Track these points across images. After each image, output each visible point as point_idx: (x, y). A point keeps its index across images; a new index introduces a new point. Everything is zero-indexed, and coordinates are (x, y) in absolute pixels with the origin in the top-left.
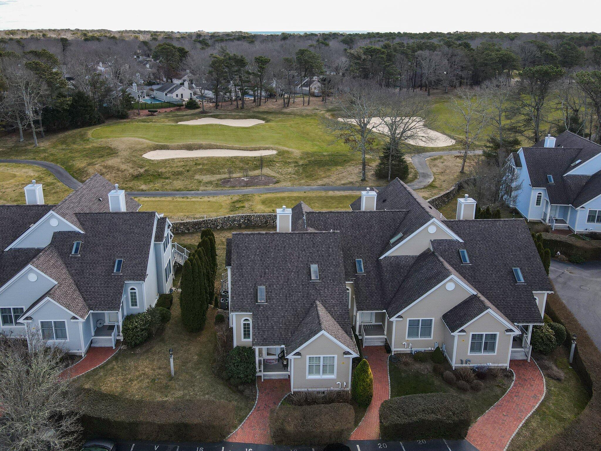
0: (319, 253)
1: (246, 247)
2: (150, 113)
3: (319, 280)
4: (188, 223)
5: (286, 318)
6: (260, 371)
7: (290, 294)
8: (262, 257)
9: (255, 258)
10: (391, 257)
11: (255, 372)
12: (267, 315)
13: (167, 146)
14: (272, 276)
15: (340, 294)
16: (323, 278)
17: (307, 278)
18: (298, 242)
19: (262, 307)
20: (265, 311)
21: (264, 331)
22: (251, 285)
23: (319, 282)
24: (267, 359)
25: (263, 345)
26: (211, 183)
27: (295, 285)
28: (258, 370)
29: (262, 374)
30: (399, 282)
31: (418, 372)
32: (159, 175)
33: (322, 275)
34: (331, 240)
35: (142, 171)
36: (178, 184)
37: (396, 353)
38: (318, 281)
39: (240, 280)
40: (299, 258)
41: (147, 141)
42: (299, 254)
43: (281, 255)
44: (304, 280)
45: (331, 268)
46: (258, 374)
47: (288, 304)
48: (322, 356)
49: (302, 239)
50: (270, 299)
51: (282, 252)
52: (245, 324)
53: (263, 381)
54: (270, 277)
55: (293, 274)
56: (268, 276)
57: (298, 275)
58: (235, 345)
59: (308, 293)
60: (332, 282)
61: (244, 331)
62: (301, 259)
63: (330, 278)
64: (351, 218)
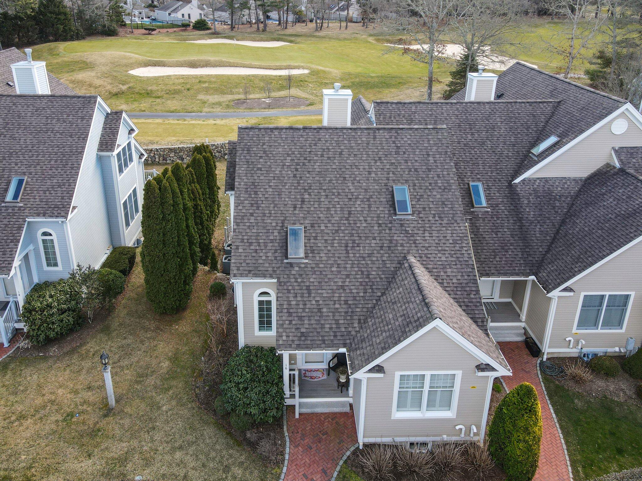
0: (409, 164)
1: (265, 152)
2: (147, 32)
3: (412, 215)
4: (181, 150)
5: (348, 291)
6: (293, 396)
7: (354, 242)
8: (297, 170)
9: (283, 172)
10: (535, 180)
11: (282, 398)
12: (308, 284)
13: (162, 61)
14: (316, 206)
15: (455, 242)
16: (420, 213)
17: (387, 212)
18: (368, 144)
19: (297, 269)
20: (304, 276)
21: (301, 318)
22: (274, 224)
23: (412, 220)
24: (305, 370)
25: (299, 347)
26: (219, 104)
27: (364, 225)
28: (287, 393)
29: (296, 401)
30: (554, 225)
31: (605, 397)
32: (148, 94)
33: (418, 206)
34: (431, 142)
35: (124, 88)
36: (173, 104)
37: (550, 356)
38: (410, 217)
39: (252, 215)
40: (370, 173)
41: (137, 56)
42: (370, 167)
43: (334, 167)
44: (382, 215)
45: (435, 193)
46: (289, 402)
47: (350, 262)
48: (428, 374)
49: (375, 138)
50: (313, 252)
51: (335, 161)
52: (261, 303)
53: (297, 416)
54: (312, 209)
55: (359, 203)
56: (309, 206)
57: (370, 206)
58: (242, 342)
59: (391, 241)
60: (437, 218)
61: (261, 316)
62: (373, 175)
63: (433, 212)
64: (456, 112)
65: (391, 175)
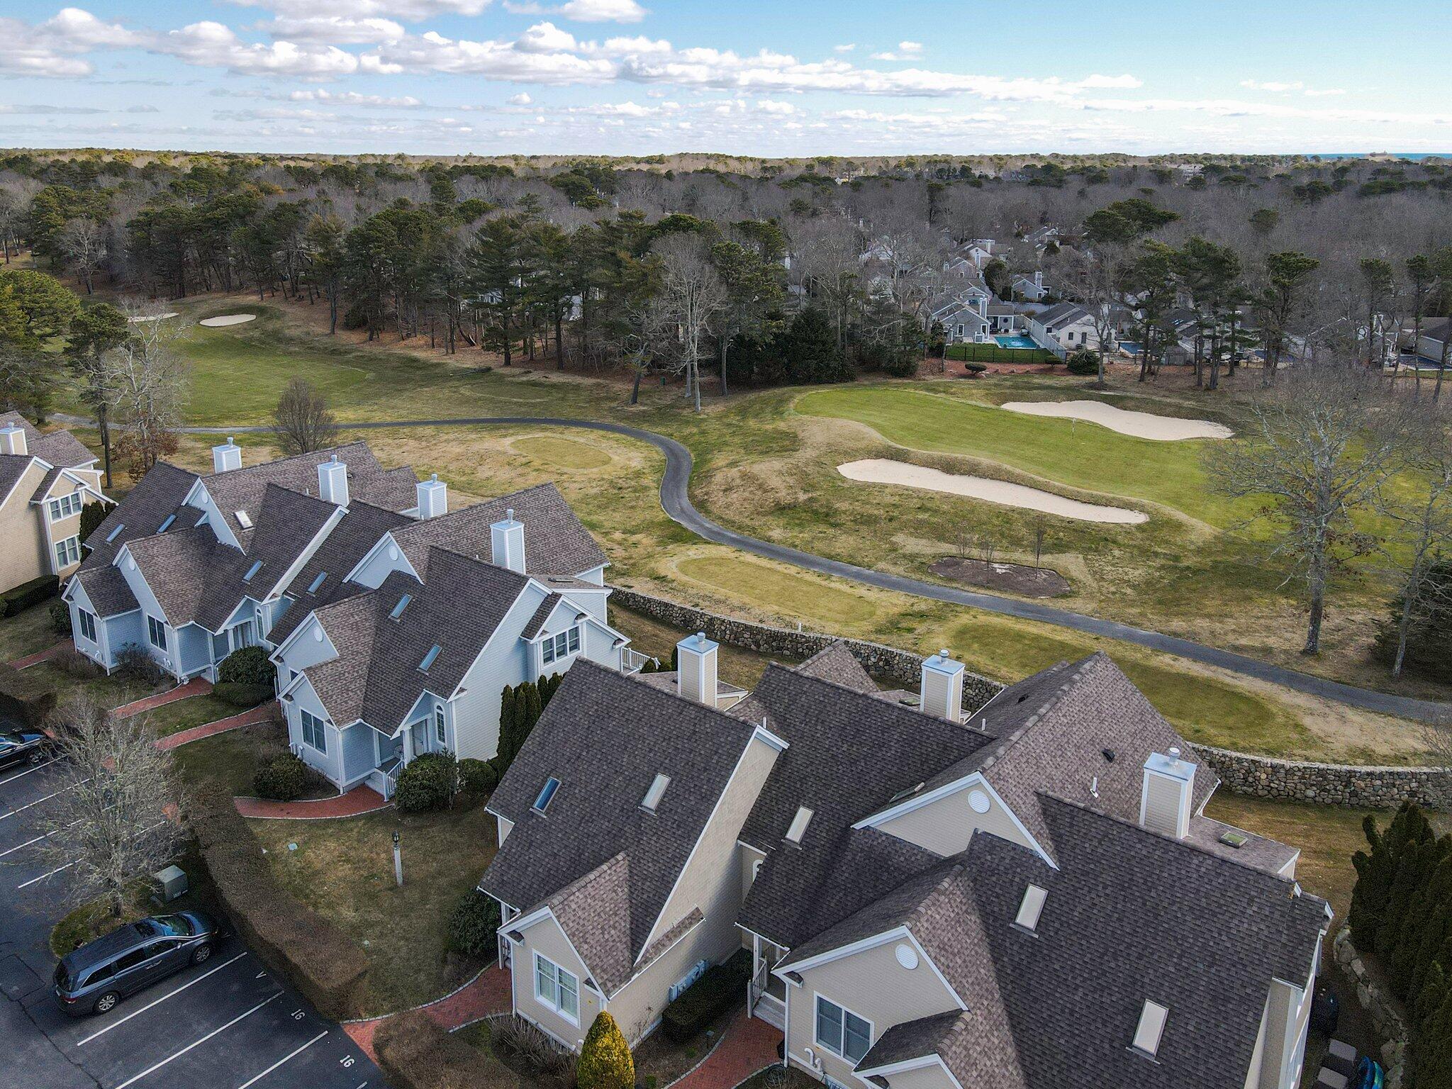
0: (692, 756)
1: (581, 693)
2: (969, 371)
3: (656, 811)
4: (759, 630)
5: (557, 861)
7: (591, 817)
8: (594, 723)
9: (582, 721)
10: (881, 834)
12: (533, 839)
16: (664, 812)
17: (637, 799)
19: (534, 820)
20: (535, 830)
21: (510, 867)
22: (544, 770)
23: (652, 816)
25: (493, 892)
26: (913, 557)
27: (610, 804)
32: (827, 515)
33: (666, 804)
34: (729, 739)
35: (802, 498)
38: (652, 813)
39: (534, 753)
41: (877, 435)
42: (655, 744)
43: (625, 731)
44: (631, 801)
47: (576, 834)
48: (556, 965)
50: (555, 810)
51: (630, 726)
53: (501, 967)
55: (620, 779)
57: (626, 787)
59: (620, 830)
60: (675, 826)
62: (652, 755)
63: (676, 817)
64: (853, 708)
65: (667, 761)
